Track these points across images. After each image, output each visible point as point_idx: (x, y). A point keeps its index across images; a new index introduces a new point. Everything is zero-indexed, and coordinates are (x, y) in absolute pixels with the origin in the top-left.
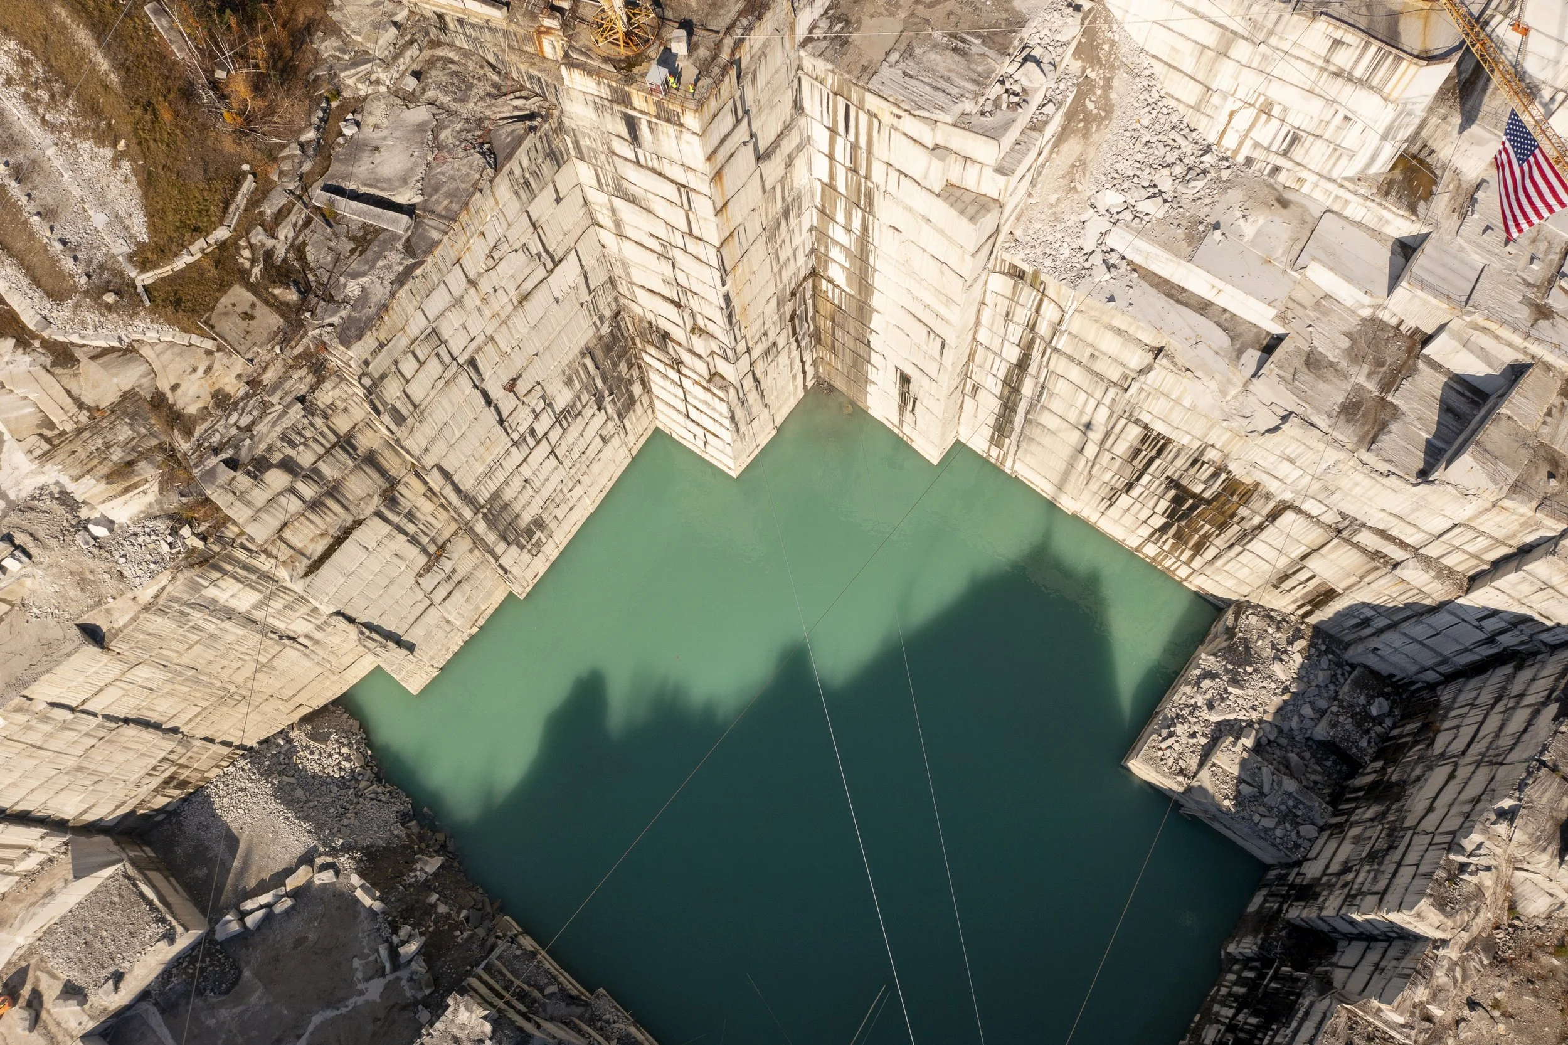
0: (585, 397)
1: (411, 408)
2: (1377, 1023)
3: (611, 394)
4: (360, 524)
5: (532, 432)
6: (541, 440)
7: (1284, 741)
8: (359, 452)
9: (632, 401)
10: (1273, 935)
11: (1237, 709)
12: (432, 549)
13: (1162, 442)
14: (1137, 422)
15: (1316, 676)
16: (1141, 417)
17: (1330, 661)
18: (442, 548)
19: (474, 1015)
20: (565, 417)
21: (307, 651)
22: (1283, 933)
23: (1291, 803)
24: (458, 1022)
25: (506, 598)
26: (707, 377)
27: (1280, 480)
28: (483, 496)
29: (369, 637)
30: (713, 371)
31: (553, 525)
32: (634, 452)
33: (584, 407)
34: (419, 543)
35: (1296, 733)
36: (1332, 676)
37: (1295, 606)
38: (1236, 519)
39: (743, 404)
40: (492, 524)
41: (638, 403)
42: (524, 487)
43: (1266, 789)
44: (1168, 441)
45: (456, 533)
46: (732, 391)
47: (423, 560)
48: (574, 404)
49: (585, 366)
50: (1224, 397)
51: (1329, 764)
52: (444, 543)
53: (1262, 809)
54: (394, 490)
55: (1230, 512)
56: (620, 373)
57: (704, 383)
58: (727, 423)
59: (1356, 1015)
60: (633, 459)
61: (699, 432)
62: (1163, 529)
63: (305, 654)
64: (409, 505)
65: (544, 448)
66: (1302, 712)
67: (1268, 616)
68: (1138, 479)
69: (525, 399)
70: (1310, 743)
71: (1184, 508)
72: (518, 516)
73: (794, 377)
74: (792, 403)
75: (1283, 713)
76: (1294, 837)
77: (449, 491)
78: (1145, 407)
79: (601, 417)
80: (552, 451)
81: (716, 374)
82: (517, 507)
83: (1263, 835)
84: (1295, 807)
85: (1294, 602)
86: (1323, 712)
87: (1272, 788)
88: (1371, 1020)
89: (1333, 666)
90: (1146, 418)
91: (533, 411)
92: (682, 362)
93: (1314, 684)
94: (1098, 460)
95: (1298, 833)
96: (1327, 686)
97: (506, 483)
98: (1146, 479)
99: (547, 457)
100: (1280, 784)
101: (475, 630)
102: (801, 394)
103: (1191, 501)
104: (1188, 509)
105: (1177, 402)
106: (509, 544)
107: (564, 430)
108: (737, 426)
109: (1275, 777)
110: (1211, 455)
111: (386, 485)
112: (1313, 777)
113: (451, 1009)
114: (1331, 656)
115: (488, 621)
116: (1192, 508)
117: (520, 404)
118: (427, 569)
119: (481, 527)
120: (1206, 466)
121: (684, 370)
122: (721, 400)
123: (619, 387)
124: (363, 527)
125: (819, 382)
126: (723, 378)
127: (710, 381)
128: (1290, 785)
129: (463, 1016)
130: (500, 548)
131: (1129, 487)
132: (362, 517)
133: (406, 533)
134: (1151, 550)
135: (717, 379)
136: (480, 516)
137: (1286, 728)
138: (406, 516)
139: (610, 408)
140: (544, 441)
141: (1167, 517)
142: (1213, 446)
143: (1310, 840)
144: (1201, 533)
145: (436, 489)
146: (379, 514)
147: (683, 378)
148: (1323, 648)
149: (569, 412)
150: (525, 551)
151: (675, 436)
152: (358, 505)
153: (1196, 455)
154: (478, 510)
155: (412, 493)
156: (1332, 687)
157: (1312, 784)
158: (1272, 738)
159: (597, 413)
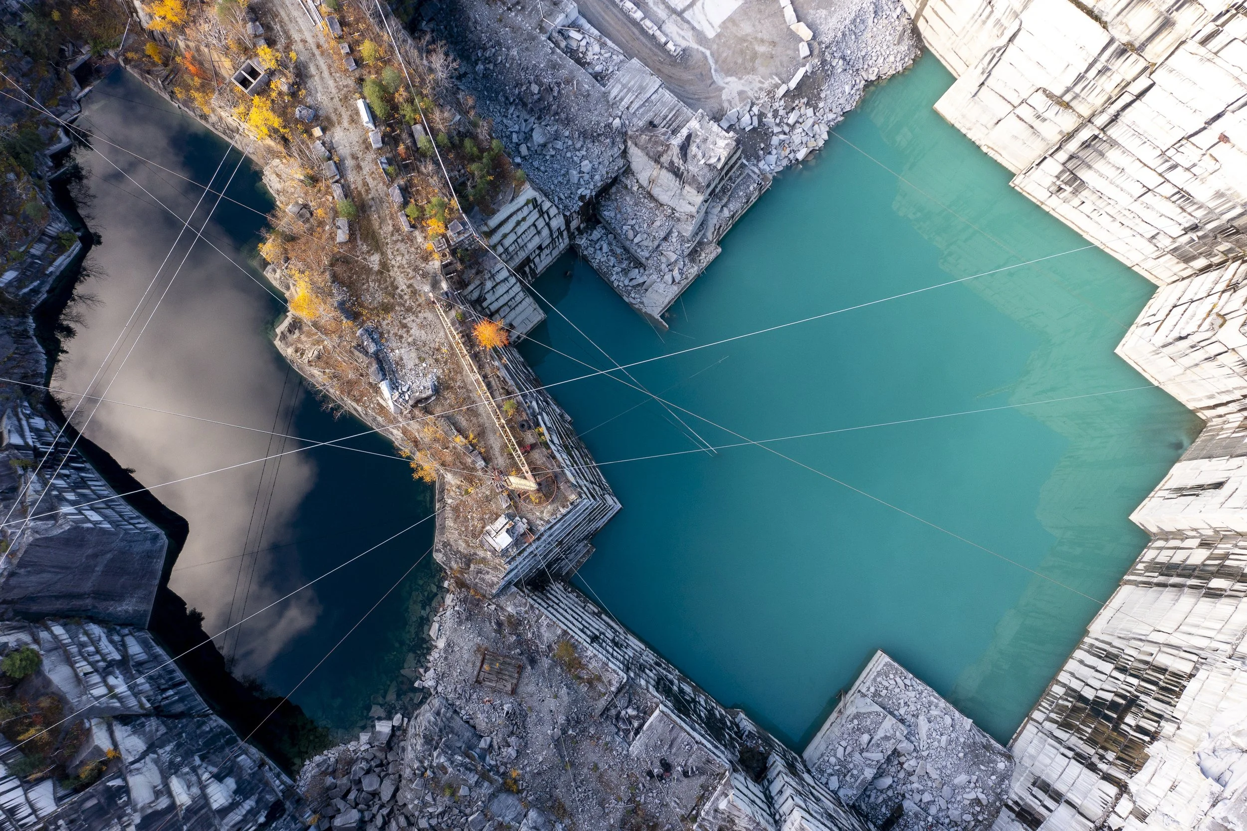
0: (1200, 214)
1: (1215, 50)
2: (716, 794)
3: (1199, 238)
4: (1104, 27)
5: (1174, 167)
6: (1163, 177)
7: (902, 775)
8: (1175, 13)
9: (1187, 259)
10: (760, 742)
11: (929, 741)
12: (1067, 98)
13: (1177, 689)
14: (1196, 669)
15: (956, 809)
16: (1201, 671)
17: (969, 822)
18: (1067, 106)
19: (721, 150)
20: (1183, 196)
21: (977, 16)
22: (762, 749)
23: (855, 772)
24: (717, 140)
25: (1010, 171)
26: (1222, 313)
27: (1150, 781)
28: (1114, 132)
29: (994, 56)
30: (1227, 317)
31: (1076, 202)
32: (1136, 269)
33: (1190, 214)
34: (1075, 85)
35: (909, 786)
36: (956, 823)
37: (1017, 799)
38: (1101, 751)
39: (1192, 347)
40: (1086, 145)
41: (1184, 266)
42: (1118, 168)
43: (865, 754)
44: (1178, 695)
45: (1080, 116)
46: (1209, 334)
47: (1058, 92)
48: (1195, 203)
49: (1234, 207)
50: (1234, 734)
51: (884, 810)
52: (1071, 108)
53: (849, 749)
54: (1132, 50)
55: (1108, 746)
56: (1221, 243)
57: (1215, 311)
58: (1175, 334)
59: (721, 779)
60: (1130, 268)
61: (1161, 316)
62: (1081, 698)
63: (974, 15)
64: (1114, 68)
65: (1153, 180)
66: (926, 794)
67: (1004, 777)
68: (1132, 675)
69: (1207, 156)
70: (900, 797)
71: (1106, 712)
72: (1090, 167)
73: (1212, 397)
74: (1182, 398)
75: (926, 777)
76: (830, 771)
77: (1127, 98)
78: (1212, 674)
79: (1177, 231)
80: (1149, 190)
81: (1225, 321)
82: (1099, 165)
83: (830, 747)
84: (852, 776)
85: (1020, 798)
86: (926, 810)
87: (867, 759)
88: (718, 789)
89: (964, 824)
90: (1201, 674)
91: (1194, 165)
92: (1235, 291)
93: (950, 806)
94: (1146, 643)
95: (832, 775)
96: (948, 817)
97: (1125, 151)
98: (1135, 681)
99: (1144, 186)
100: (869, 766)
101: (985, 149)
102: (1191, 406)
103: (1115, 716)
104: (1106, 714)
105: (1224, 697)
106: (1064, 164)
107: (1169, 198)
108: (1170, 344)
109: (874, 763)
110: (1168, 728)
111: (1137, 44)
112: (873, 795)
113: (727, 135)
114: (973, 823)
115: (991, 158)
116: (1108, 718)
117: (1203, 152)
118: (1049, 95)
119: (1085, 134)
120: (1156, 725)
121: (1227, 295)
122: (1200, 326)
123: (1205, 244)
124: (1102, 29)
125: (1203, 424)
126: (1221, 326)
127: (1218, 315)
128: (869, 773)
129: (722, 143)
130: (1062, 156)
131: (1123, 670)
132: (1109, 29)
133: (1087, 71)
134: (1058, 690)
135: (1220, 321)
136: (1096, 132)
137: (914, 778)
138: (1104, 67)
139: (1186, 238)
140: (1162, 180)
141: (1094, 700)
142: (1179, 728)
143: (827, 783)
144: (1081, 727)
145: (1129, 89)
146: (1112, 41)
147: (1219, 294)
148: (980, 818)
149: (1188, 199)
150: (1055, 180)
151: (1151, 301)
152: (1121, 23)
153: (1166, 716)
154: (1102, 129)
155: (1128, 67)
156: (947, 821)
157: (868, 793)
158: (905, 766)
159: (1182, 227)
